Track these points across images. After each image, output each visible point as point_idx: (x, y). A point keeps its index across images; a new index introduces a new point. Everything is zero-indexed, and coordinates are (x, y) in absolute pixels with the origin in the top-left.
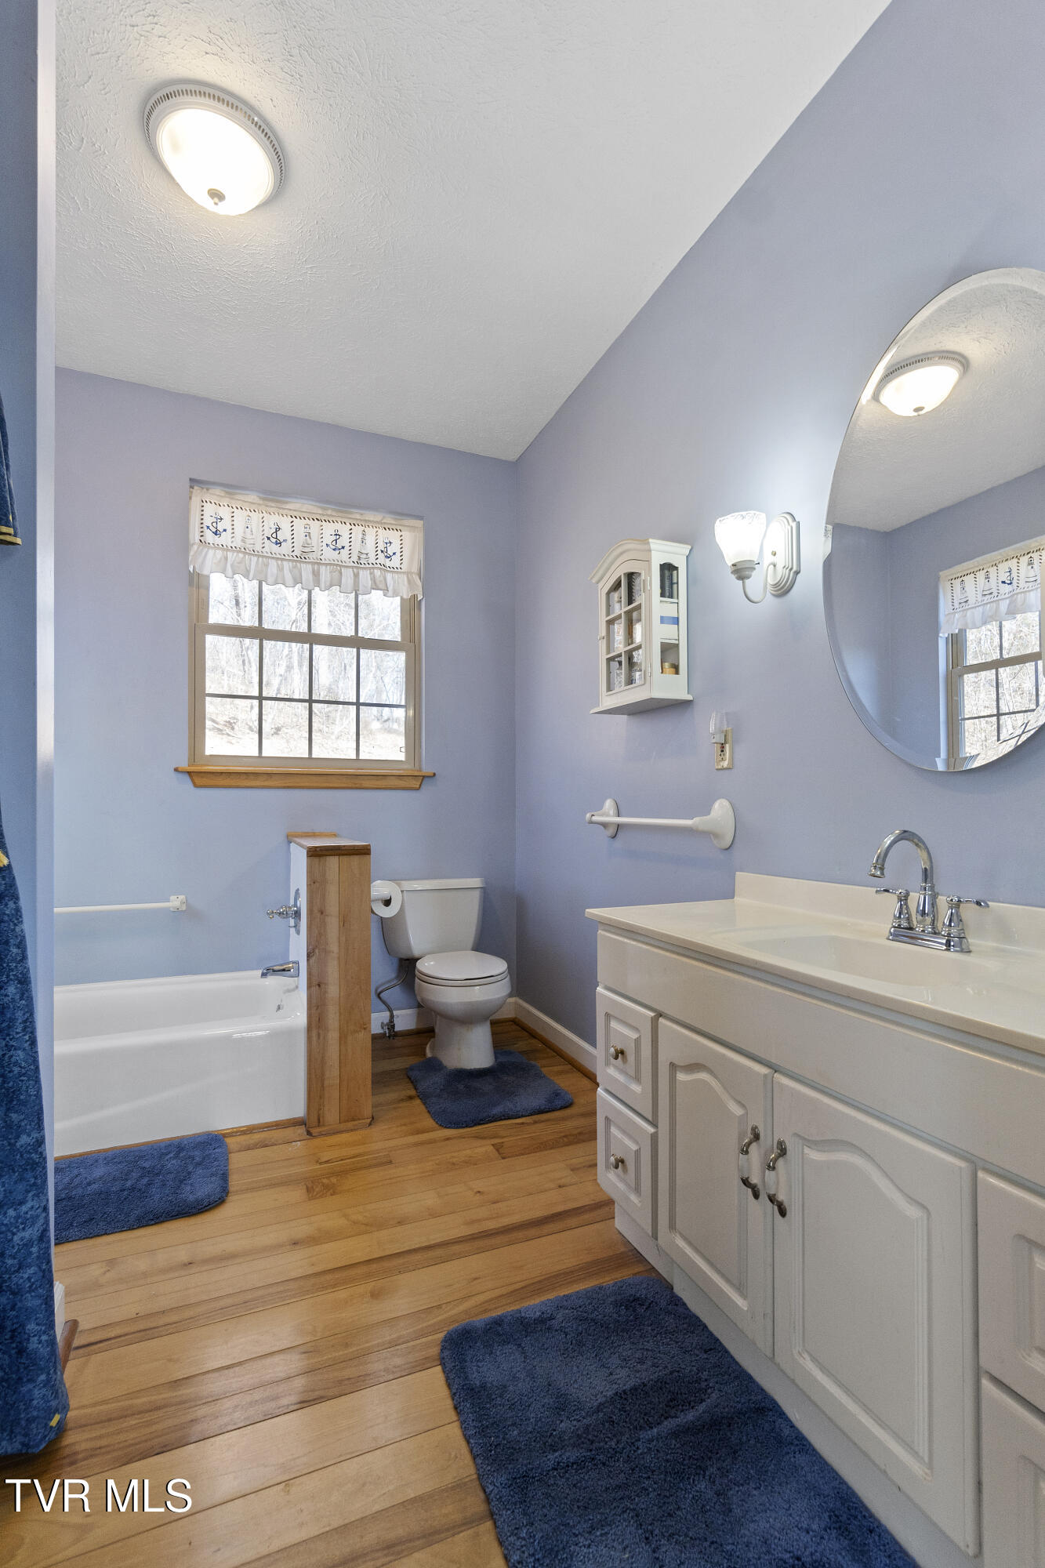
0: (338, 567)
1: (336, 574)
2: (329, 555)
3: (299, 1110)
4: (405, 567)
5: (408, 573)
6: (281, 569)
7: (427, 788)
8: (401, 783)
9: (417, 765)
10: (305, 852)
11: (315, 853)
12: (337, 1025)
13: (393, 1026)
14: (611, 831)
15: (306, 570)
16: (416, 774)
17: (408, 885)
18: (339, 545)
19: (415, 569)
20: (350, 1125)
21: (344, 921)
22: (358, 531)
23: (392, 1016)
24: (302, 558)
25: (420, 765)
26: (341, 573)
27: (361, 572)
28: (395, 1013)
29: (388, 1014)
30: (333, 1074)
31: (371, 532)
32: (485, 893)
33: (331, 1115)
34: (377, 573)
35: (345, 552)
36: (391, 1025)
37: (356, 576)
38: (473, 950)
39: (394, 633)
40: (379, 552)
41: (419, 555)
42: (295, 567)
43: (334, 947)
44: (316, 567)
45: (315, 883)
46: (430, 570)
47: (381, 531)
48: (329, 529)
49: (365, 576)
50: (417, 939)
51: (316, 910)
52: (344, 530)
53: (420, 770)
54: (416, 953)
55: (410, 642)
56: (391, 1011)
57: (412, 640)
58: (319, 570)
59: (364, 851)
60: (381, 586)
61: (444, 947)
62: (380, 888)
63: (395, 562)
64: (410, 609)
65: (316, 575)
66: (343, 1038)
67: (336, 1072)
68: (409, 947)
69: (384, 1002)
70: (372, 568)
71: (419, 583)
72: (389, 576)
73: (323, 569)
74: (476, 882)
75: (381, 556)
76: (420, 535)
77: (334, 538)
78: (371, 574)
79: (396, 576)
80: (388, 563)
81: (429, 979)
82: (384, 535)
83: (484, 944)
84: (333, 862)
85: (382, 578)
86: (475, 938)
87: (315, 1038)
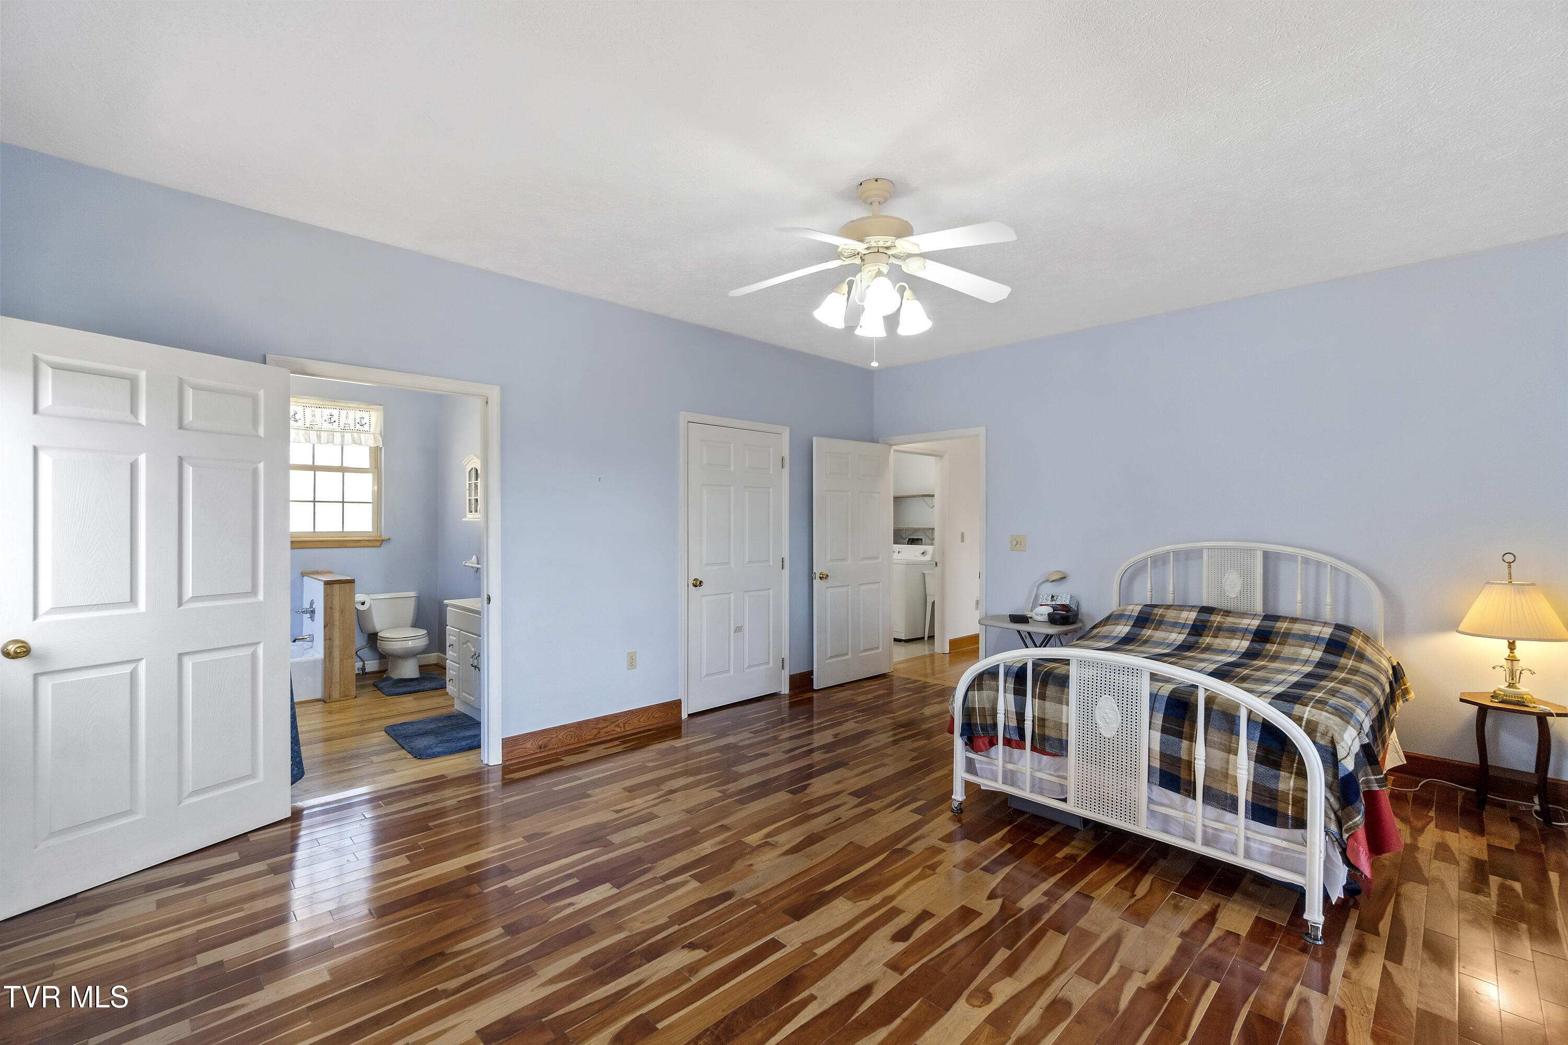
0: (332, 432)
1: (331, 437)
2: (327, 426)
3: (319, 695)
4: (372, 431)
5: (373, 434)
6: (298, 435)
7: (385, 547)
8: (370, 544)
9: (379, 532)
10: (323, 583)
11: (327, 583)
12: (338, 656)
13: (365, 669)
14: (475, 570)
15: (313, 434)
16: (378, 539)
17: (373, 596)
18: (332, 421)
19: (378, 431)
20: (345, 698)
21: (342, 612)
22: (343, 413)
23: (364, 664)
24: (310, 428)
25: (381, 532)
26: (333, 435)
27: (346, 434)
28: (366, 662)
29: (362, 663)
30: (336, 677)
31: (351, 413)
32: (418, 599)
33: (336, 695)
34: (355, 435)
35: (336, 424)
36: (363, 668)
37: (343, 437)
38: (411, 627)
39: (366, 464)
40: (357, 423)
41: (381, 422)
42: (306, 433)
43: (337, 623)
44: (319, 433)
45: (328, 597)
46: (387, 432)
47: (358, 412)
48: (327, 412)
49: (348, 436)
50: (379, 623)
51: (328, 608)
52: (335, 412)
53: (381, 536)
54: (378, 630)
55: (376, 468)
56: (363, 661)
57: (376, 467)
58: (320, 434)
59: (352, 581)
60: (357, 442)
61: (395, 626)
62: (359, 597)
63: (366, 428)
64: (375, 452)
65: (319, 437)
66: (341, 661)
67: (338, 676)
68: (374, 627)
69: (359, 657)
70: (352, 431)
71: (381, 440)
72: (362, 436)
73: (322, 433)
74: (413, 594)
75: (358, 426)
76: (381, 414)
77: (330, 417)
78: (352, 435)
79: (366, 435)
80: (361, 428)
81: (384, 639)
82: (359, 414)
83: (416, 624)
84: (337, 586)
85: (358, 438)
86: (413, 621)
87: (328, 662)
